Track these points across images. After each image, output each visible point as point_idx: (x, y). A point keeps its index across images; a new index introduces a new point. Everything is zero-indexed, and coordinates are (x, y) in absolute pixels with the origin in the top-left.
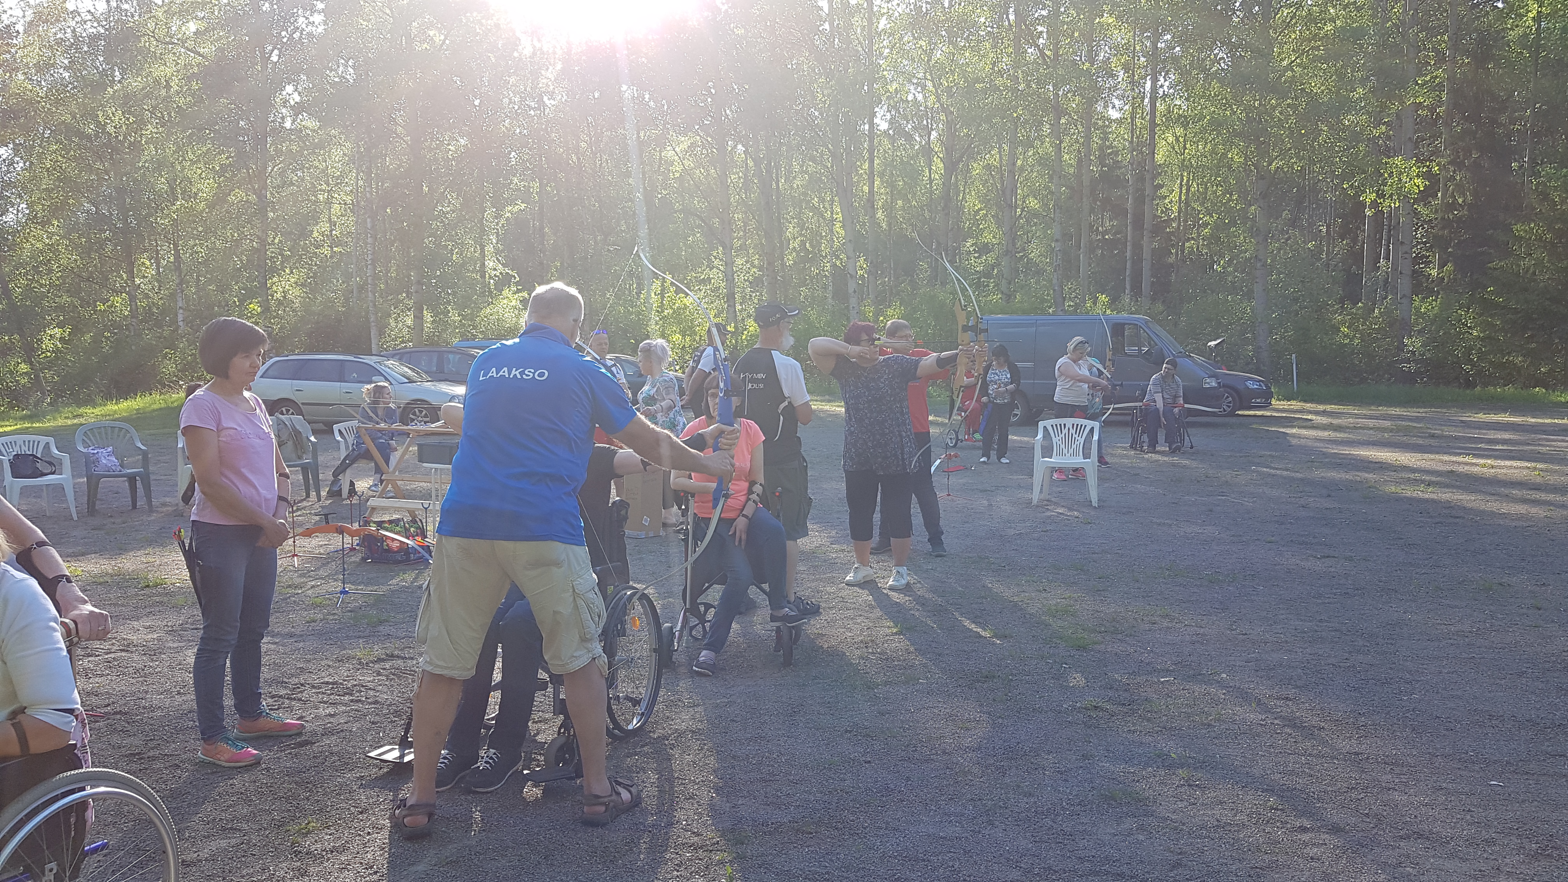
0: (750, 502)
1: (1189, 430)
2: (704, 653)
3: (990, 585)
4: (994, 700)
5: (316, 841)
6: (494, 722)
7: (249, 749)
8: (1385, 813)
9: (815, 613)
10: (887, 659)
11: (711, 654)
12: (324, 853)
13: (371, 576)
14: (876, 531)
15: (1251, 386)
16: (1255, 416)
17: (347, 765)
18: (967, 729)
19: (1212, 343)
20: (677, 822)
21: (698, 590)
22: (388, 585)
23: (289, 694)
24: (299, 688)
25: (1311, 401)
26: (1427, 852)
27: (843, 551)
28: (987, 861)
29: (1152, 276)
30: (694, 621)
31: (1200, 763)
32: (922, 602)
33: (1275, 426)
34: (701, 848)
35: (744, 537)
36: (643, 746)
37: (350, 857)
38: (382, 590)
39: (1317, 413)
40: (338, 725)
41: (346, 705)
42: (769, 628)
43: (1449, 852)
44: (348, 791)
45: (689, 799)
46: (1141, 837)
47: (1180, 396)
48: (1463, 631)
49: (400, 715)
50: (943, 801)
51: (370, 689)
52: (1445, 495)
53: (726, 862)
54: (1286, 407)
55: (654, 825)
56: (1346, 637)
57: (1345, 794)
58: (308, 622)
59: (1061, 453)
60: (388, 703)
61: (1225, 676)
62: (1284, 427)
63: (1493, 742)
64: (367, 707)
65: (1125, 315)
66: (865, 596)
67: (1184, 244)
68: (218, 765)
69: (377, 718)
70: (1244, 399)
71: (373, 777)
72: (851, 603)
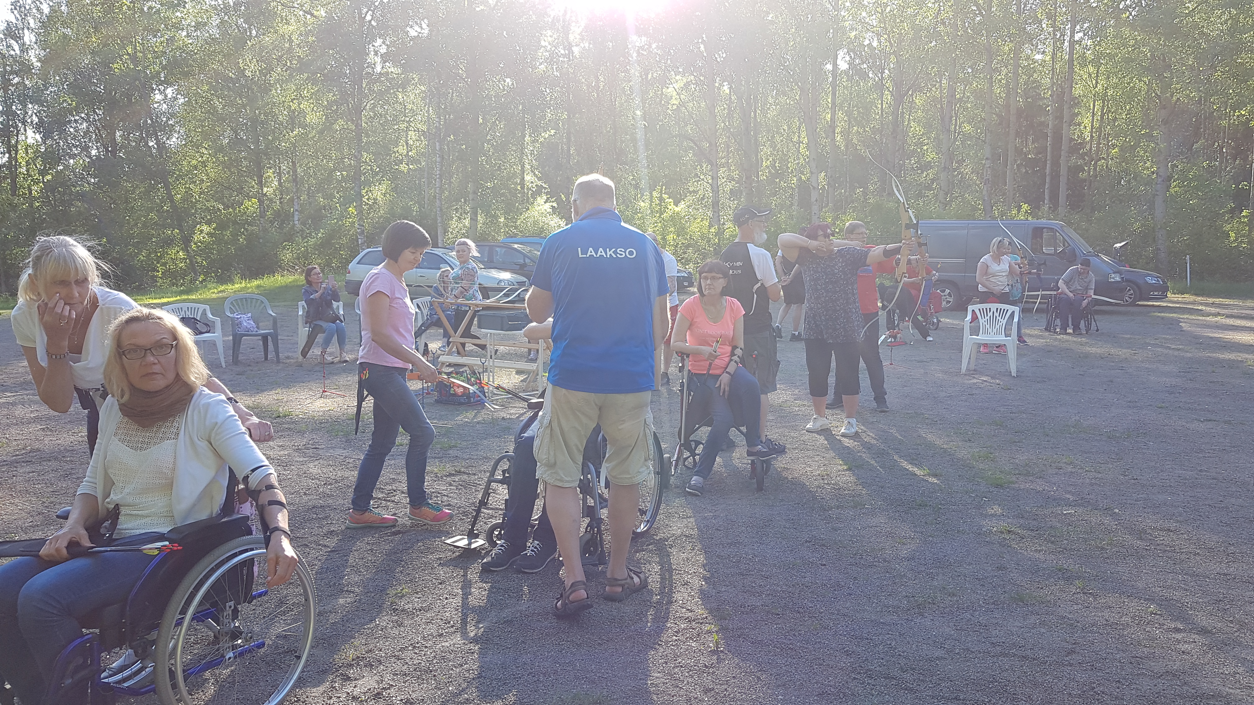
0: (732, 363)
1: (1096, 317)
2: (695, 478)
3: (924, 435)
4: (926, 523)
5: (408, 602)
6: (537, 522)
9: (782, 452)
10: (839, 489)
11: (701, 479)
12: (415, 611)
13: (442, 413)
14: (831, 391)
15: (1150, 282)
16: (1153, 306)
17: (429, 549)
18: (904, 544)
19: (1118, 245)
20: (675, 601)
21: (690, 430)
22: (455, 420)
23: (385, 497)
24: (392, 493)
25: (1202, 295)
27: (804, 405)
28: (917, 641)
29: (1068, 189)
30: (686, 454)
31: (1093, 576)
32: (868, 447)
33: (1170, 314)
34: (694, 621)
35: (727, 389)
36: (648, 545)
37: (433, 615)
38: (451, 424)
39: (1207, 305)
42: (746, 461)
44: (430, 568)
45: (684, 585)
46: (1043, 630)
47: (1092, 289)
49: (467, 515)
51: (444, 495)
53: (713, 632)
54: (1180, 299)
55: (658, 602)
56: (1222, 484)
57: (1214, 605)
59: (986, 332)
60: (458, 505)
61: (1118, 511)
62: (1176, 314)
65: (1044, 221)
66: (822, 440)
67: (1096, 163)
70: (1144, 292)
71: (449, 558)
72: (810, 445)
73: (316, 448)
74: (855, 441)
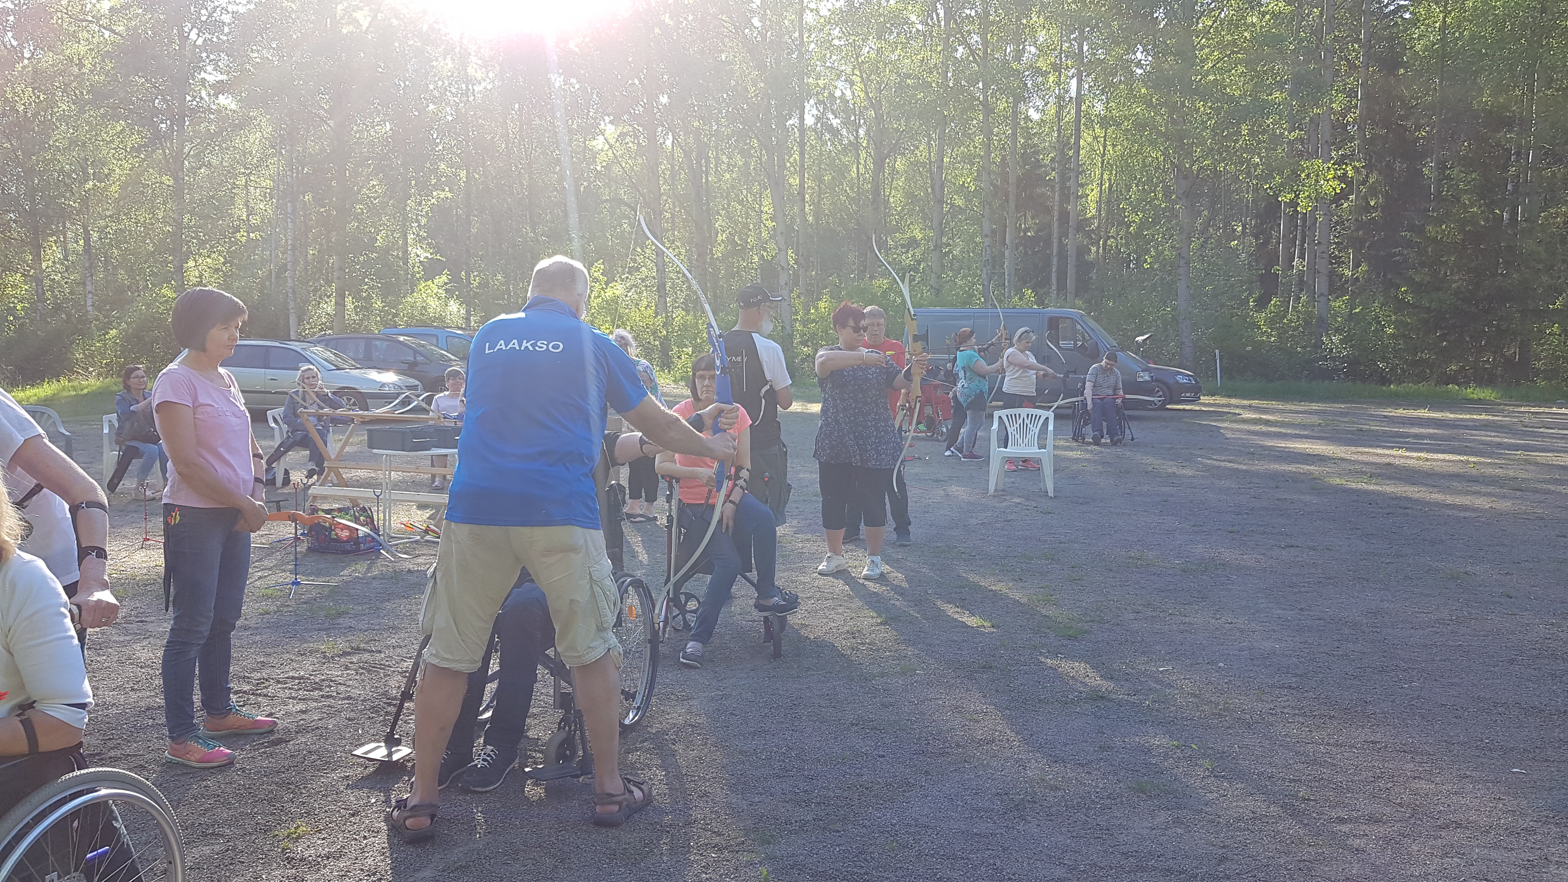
0: (737, 488)
2: (690, 644)
3: (964, 575)
4: (997, 691)
5: (308, 846)
7: (222, 748)
8: (1418, 803)
9: (795, 604)
10: (878, 650)
11: (699, 646)
12: (320, 860)
13: (320, 566)
15: (1181, 381)
16: (1184, 410)
17: (330, 765)
18: (978, 721)
19: (1140, 339)
20: (694, 821)
22: (340, 576)
23: (253, 690)
24: (263, 683)
25: (1235, 396)
26: (1470, 841)
27: (812, 541)
29: (1076, 273)
30: (676, 612)
32: (900, 592)
33: (1206, 420)
34: (726, 848)
36: (642, 742)
37: (348, 863)
38: (334, 582)
39: (1244, 407)
40: (312, 722)
41: (316, 700)
43: (1492, 842)
44: (334, 792)
45: (703, 797)
46: (1179, 831)
48: (1444, 620)
49: (377, 711)
50: (969, 795)
51: (340, 684)
52: (1390, 488)
53: (756, 864)
54: (1213, 402)
55: (671, 825)
56: (1331, 625)
58: (261, 614)
60: (362, 698)
61: (1223, 665)
62: (1215, 421)
63: (1504, 729)
64: (340, 703)
65: (1053, 309)
67: (1106, 242)
68: (187, 765)
69: (353, 715)
70: (1173, 394)
71: (360, 777)
72: (828, 593)
73: (142, 622)
74: (882, 585)
